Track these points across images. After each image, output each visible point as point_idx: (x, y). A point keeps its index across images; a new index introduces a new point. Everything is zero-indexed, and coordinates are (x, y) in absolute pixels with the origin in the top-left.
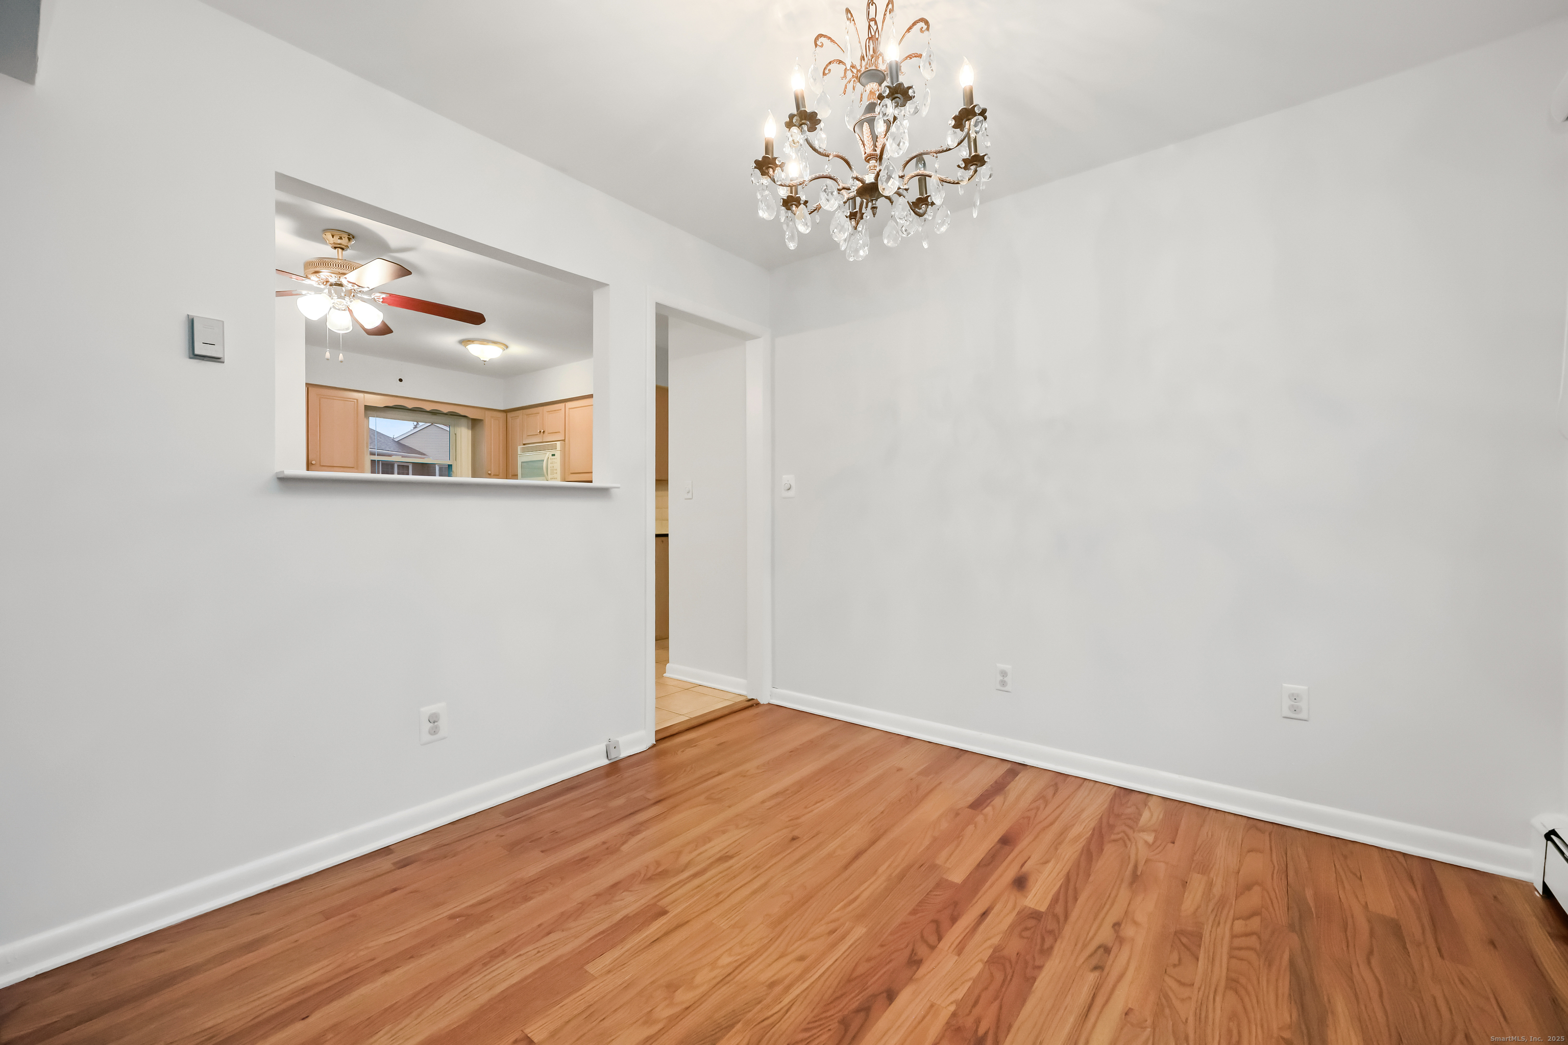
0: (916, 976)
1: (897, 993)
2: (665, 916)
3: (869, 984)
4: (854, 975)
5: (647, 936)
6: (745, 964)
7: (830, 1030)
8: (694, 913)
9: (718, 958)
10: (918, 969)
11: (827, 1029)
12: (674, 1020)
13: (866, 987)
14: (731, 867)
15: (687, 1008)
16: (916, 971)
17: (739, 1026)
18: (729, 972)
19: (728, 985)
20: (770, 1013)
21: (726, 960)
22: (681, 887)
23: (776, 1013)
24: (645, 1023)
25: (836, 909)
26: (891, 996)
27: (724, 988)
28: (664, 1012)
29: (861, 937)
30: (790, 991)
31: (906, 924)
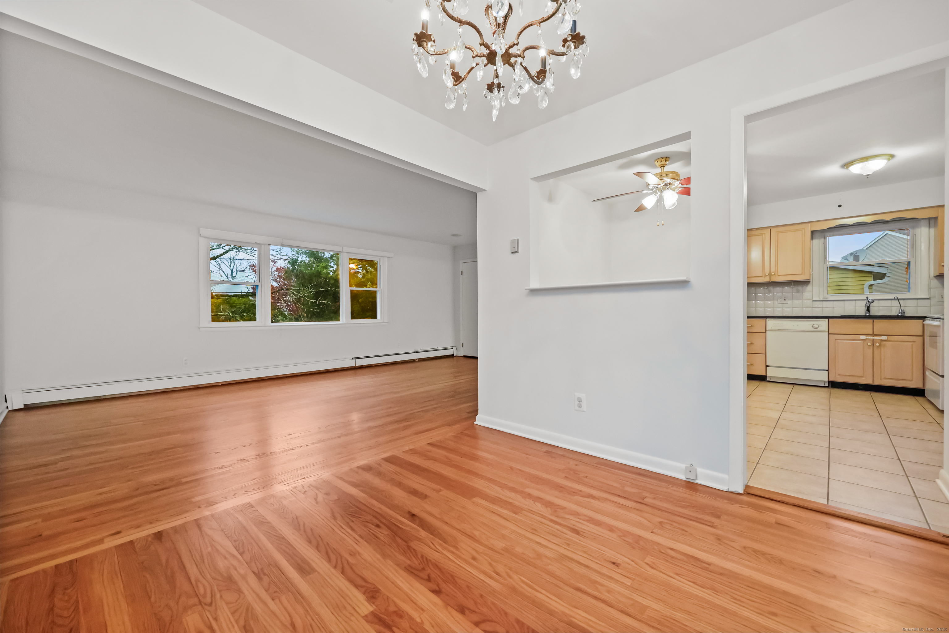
0: (449, 608)
1: (439, 596)
3: (449, 585)
4: (456, 578)
6: (473, 539)
10: (456, 610)
13: (447, 583)
16: (454, 609)
18: (467, 534)
21: (477, 533)
22: (541, 517)
23: (435, 547)
26: (437, 592)
27: (457, 532)
29: (491, 586)
30: (449, 553)
31: (506, 614)
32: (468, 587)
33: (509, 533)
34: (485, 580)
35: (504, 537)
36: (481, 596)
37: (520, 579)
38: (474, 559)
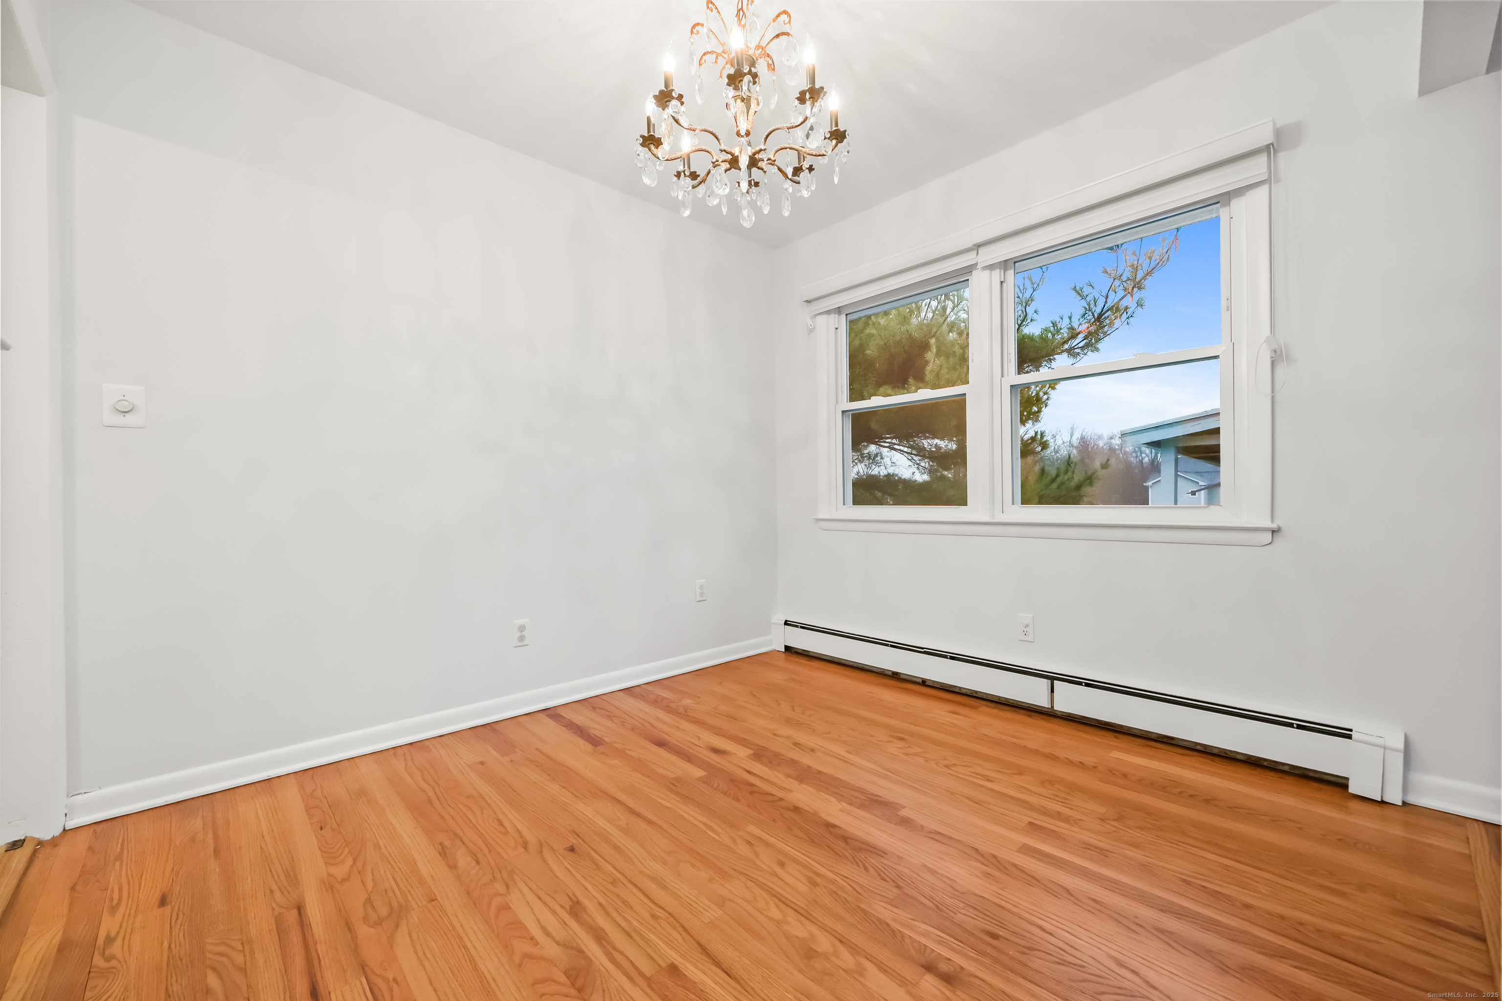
0: (811, 812)
1: (828, 823)
2: (681, 966)
3: (818, 835)
5: (716, 983)
6: (783, 899)
7: (866, 857)
8: (684, 939)
9: (771, 919)
10: (803, 810)
11: (865, 859)
12: (854, 949)
13: (820, 837)
14: (600, 904)
15: (841, 941)
16: (807, 812)
17: (863, 906)
18: (792, 911)
19: (812, 913)
20: (850, 888)
21: (774, 912)
23: (848, 884)
24: (861, 974)
25: (716, 837)
26: (830, 826)
27: (815, 915)
28: (847, 959)
29: (760, 830)
30: (823, 874)
31: (749, 806)
32: (790, 829)
33: (709, 910)
34: (768, 836)
35: (721, 902)
36: (774, 821)
37: (720, 837)
38: (782, 864)
